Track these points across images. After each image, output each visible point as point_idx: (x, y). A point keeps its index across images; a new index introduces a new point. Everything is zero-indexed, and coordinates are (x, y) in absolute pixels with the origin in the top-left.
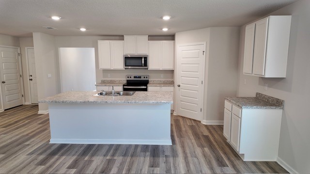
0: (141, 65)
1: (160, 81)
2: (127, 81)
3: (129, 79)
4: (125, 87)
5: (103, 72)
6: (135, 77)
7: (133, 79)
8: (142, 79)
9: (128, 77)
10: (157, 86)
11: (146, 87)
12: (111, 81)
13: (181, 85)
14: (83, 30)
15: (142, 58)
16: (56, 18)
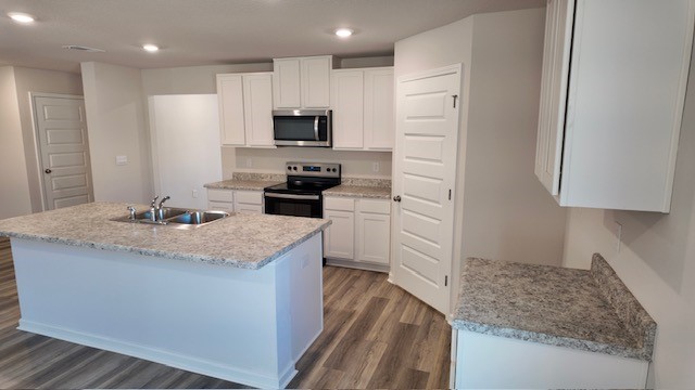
0: (312, 137)
1: (371, 181)
2: (289, 177)
3: (293, 172)
4: (268, 194)
5: (237, 155)
6: (305, 169)
7: (300, 172)
8: (323, 173)
9: (290, 168)
10: (348, 196)
11: (317, 197)
12: (253, 175)
13: (403, 197)
14: (151, 48)
15: (313, 118)
16: (22, 19)
